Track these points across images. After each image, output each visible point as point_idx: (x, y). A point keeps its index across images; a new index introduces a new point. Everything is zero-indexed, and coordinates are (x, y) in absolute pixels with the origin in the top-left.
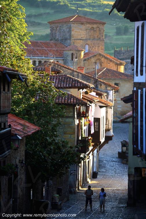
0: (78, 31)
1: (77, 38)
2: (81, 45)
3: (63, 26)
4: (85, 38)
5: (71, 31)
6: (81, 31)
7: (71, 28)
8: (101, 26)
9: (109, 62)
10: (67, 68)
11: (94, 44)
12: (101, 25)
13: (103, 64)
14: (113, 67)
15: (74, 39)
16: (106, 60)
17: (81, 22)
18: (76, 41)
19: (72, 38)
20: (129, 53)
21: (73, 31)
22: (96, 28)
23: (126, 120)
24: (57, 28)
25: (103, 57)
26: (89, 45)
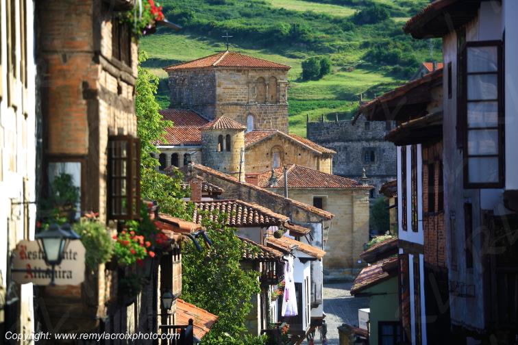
0: (231, 86)
1: (228, 102)
2: (238, 116)
3: (198, 75)
4: (245, 100)
5: (215, 87)
6: (236, 86)
7: (215, 81)
8: (279, 74)
9: (299, 152)
10: (226, 180)
11: (265, 113)
12: (281, 72)
13: (286, 157)
14: (308, 162)
15: (223, 105)
16: (293, 148)
17: (236, 68)
18: (225, 107)
19: (218, 102)
20: (341, 129)
21: (219, 86)
22: (269, 78)
23: (364, 291)
24: (183, 81)
25: (287, 142)
26: (254, 116)
